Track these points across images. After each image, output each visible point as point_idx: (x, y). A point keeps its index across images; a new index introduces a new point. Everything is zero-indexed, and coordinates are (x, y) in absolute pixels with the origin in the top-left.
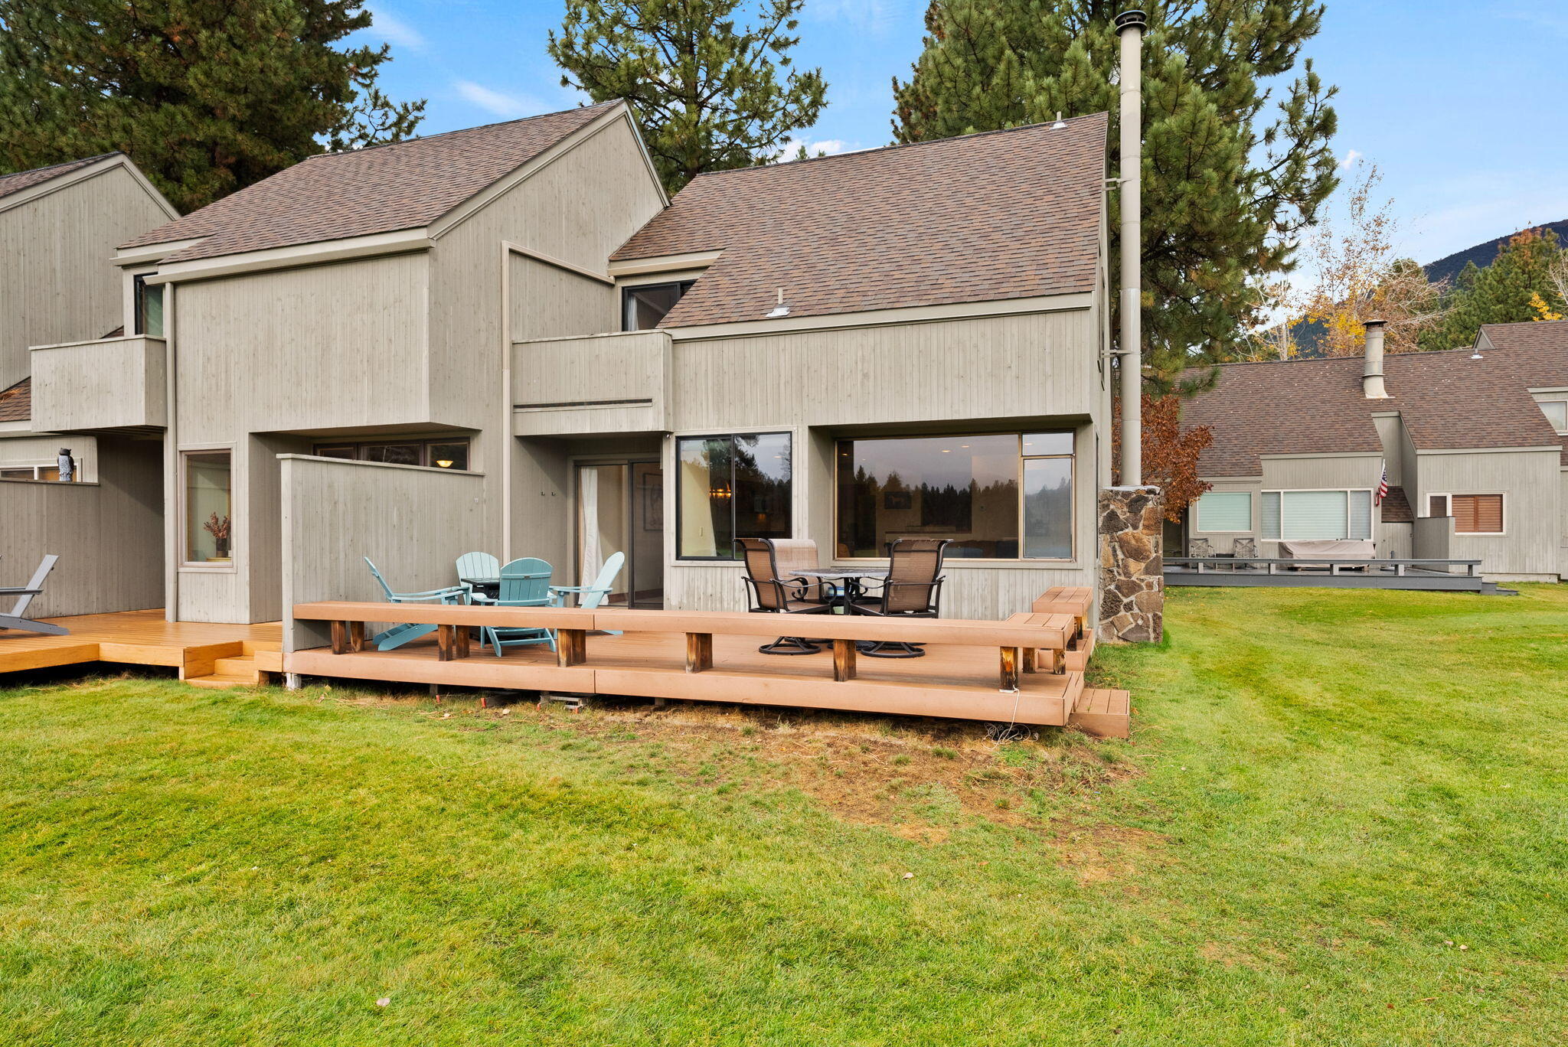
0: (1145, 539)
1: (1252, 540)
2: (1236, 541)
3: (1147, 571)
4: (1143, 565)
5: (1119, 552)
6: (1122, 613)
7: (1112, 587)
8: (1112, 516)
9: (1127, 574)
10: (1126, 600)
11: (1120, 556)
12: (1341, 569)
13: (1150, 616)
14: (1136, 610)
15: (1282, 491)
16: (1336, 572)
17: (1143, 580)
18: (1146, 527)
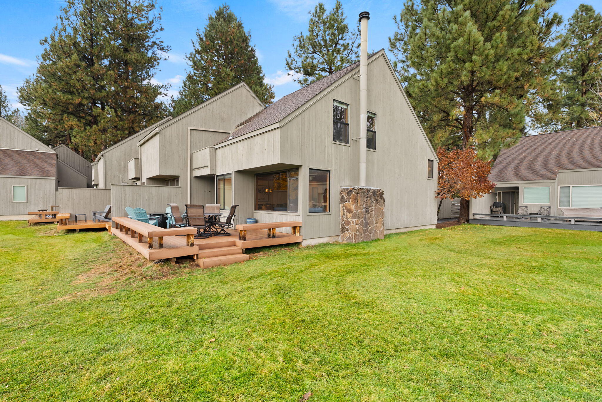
0: (352, 206)
1: (550, 207)
2: (541, 207)
3: (353, 217)
4: (351, 215)
5: (345, 210)
6: (346, 232)
7: (343, 222)
8: (343, 197)
9: (347, 218)
10: (347, 227)
11: (345, 212)
12: (576, 221)
13: (353, 233)
14: (349, 231)
15: (571, 186)
16: (573, 222)
17: (351, 221)
18: (352, 201)
